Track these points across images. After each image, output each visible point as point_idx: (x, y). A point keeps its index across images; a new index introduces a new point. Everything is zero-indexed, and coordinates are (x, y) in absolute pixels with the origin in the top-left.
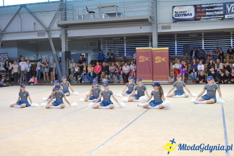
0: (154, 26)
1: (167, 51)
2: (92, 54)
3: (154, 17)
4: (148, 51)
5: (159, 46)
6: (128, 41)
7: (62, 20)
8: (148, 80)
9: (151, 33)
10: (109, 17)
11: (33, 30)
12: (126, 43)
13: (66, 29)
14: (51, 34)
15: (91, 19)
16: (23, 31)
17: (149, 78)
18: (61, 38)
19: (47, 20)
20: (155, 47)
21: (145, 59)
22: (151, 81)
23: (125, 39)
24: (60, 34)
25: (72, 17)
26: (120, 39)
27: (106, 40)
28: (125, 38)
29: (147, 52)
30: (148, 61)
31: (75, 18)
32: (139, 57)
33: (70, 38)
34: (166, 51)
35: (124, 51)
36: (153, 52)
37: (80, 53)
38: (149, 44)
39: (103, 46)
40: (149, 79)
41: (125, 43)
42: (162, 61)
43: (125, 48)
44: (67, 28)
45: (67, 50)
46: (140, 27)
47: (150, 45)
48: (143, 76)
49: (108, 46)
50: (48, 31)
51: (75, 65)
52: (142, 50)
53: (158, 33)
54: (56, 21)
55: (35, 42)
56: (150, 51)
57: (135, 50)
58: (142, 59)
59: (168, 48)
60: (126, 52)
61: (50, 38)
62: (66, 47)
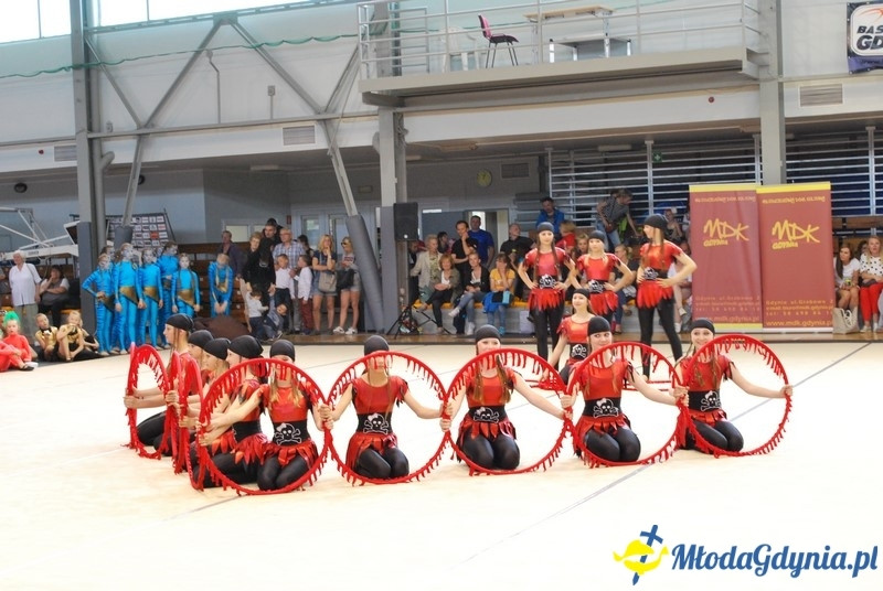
0: (770, 89)
1: (823, 199)
2: (513, 214)
3: (767, 53)
4: (741, 199)
5: (791, 176)
6: (665, 157)
7: (382, 73)
8: (743, 322)
9: (757, 122)
10: (575, 57)
11: (266, 117)
12: (654, 167)
13: (399, 110)
14: (337, 131)
15: (502, 65)
16: (224, 121)
17: (747, 314)
18: (376, 147)
19: (321, 74)
20: (772, 183)
21: (729, 231)
22: (758, 327)
23: (649, 149)
24: (373, 133)
25: (423, 60)
26: (628, 147)
27: (572, 153)
28: (652, 142)
29: (737, 204)
30: (744, 243)
31: (434, 64)
32: (705, 224)
33: (414, 149)
34: (820, 198)
35: (646, 197)
36: (764, 201)
37: (462, 210)
38: (753, 168)
39: (554, 179)
40: (745, 319)
41: (650, 164)
42: (802, 242)
43: (650, 186)
44: (402, 105)
45: (405, 200)
46: (707, 97)
47: (757, 172)
48: (721, 308)
49: (577, 178)
50: (325, 122)
51: (441, 263)
52: (715, 194)
53: (788, 119)
54: (358, 78)
55: (275, 167)
56: (753, 199)
57: (687, 195)
58: (715, 233)
59: (826, 186)
60: (655, 204)
61: (333, 149)
62: (397, 185)
